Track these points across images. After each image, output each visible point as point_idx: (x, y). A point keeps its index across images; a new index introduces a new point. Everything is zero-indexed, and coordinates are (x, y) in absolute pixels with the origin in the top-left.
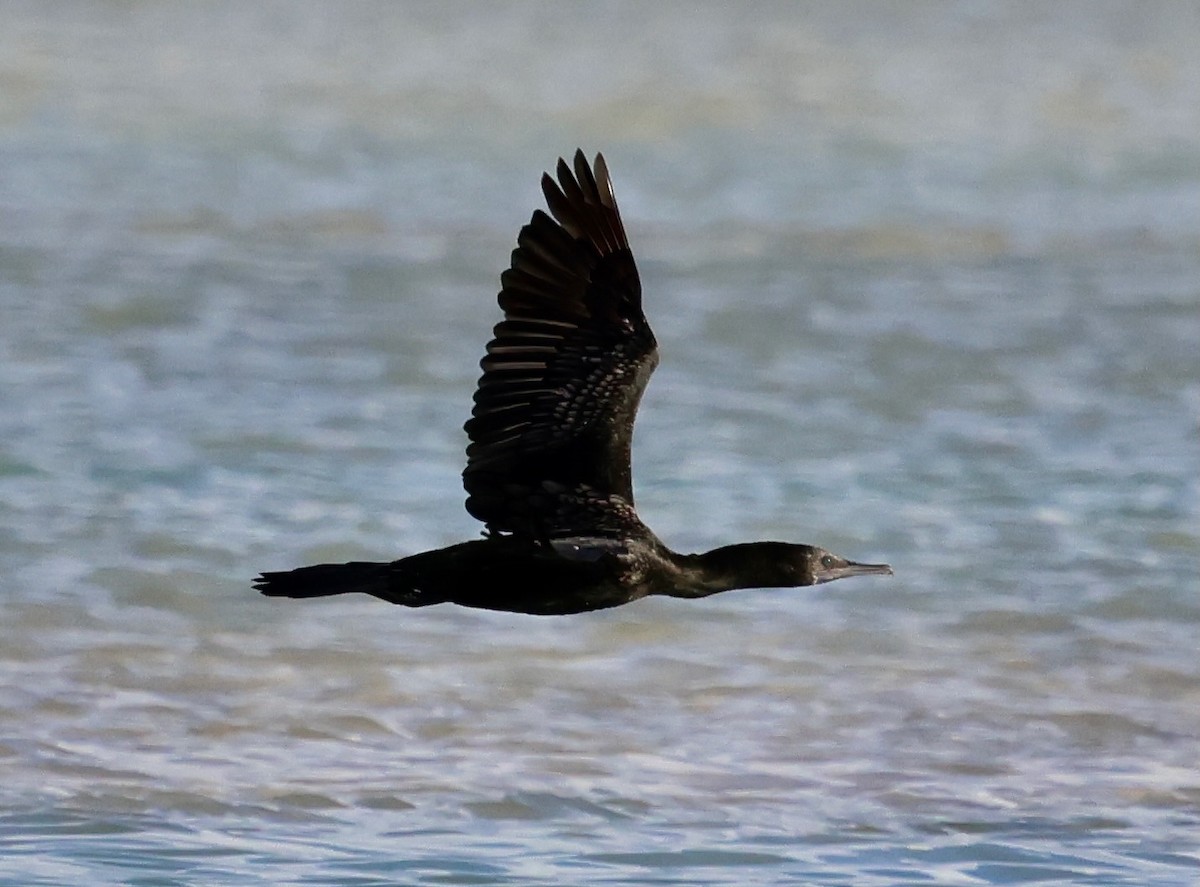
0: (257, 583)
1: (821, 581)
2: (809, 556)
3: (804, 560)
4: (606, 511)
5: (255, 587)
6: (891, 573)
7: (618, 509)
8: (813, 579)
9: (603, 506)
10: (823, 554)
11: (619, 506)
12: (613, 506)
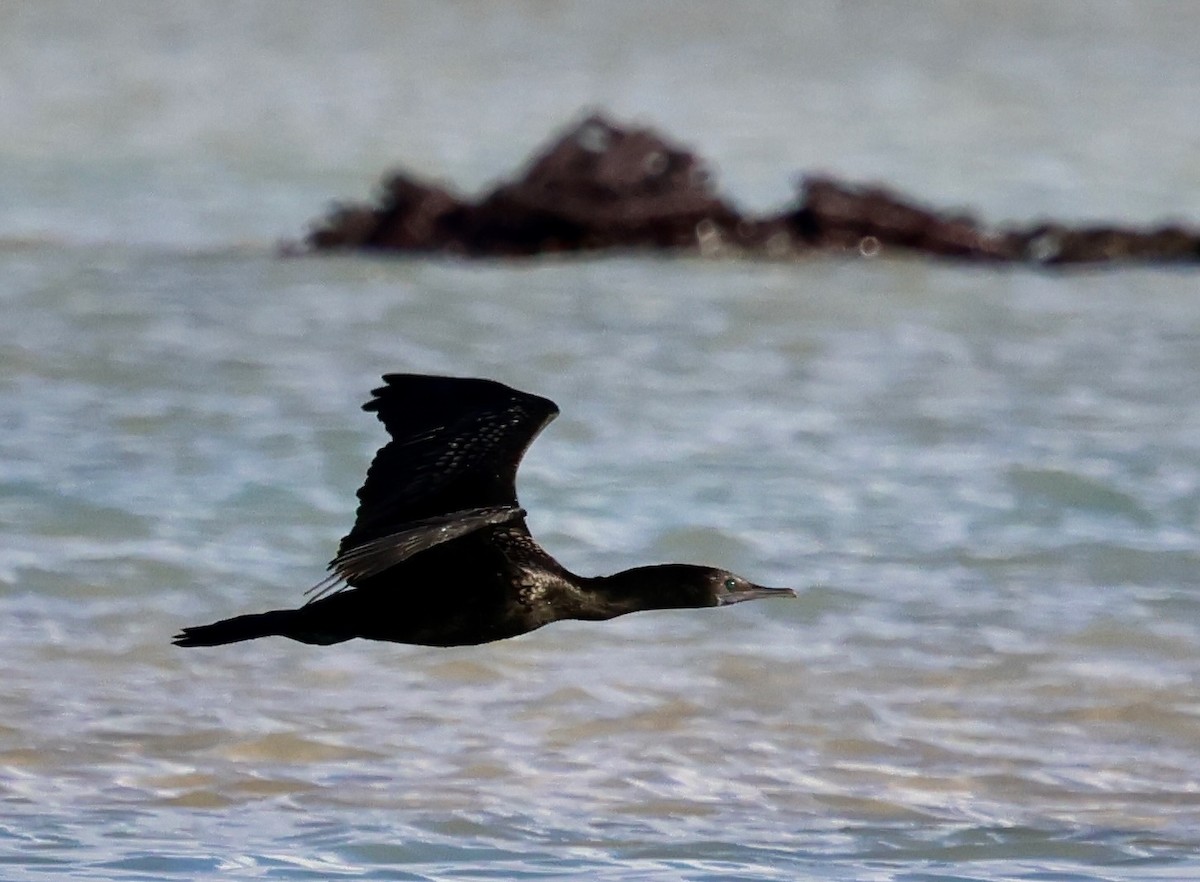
0: (176, 640)
1: (726, 603)
2: (713, 578)
3: (708, 582)
4: (509, 543)
5: (175, 643)
6: (795, 596)
7: (519, 542)
8: (717, 601)
9: (505, 540)
10: (726, 577)
11: (520, 539)
12: (513, 538)
